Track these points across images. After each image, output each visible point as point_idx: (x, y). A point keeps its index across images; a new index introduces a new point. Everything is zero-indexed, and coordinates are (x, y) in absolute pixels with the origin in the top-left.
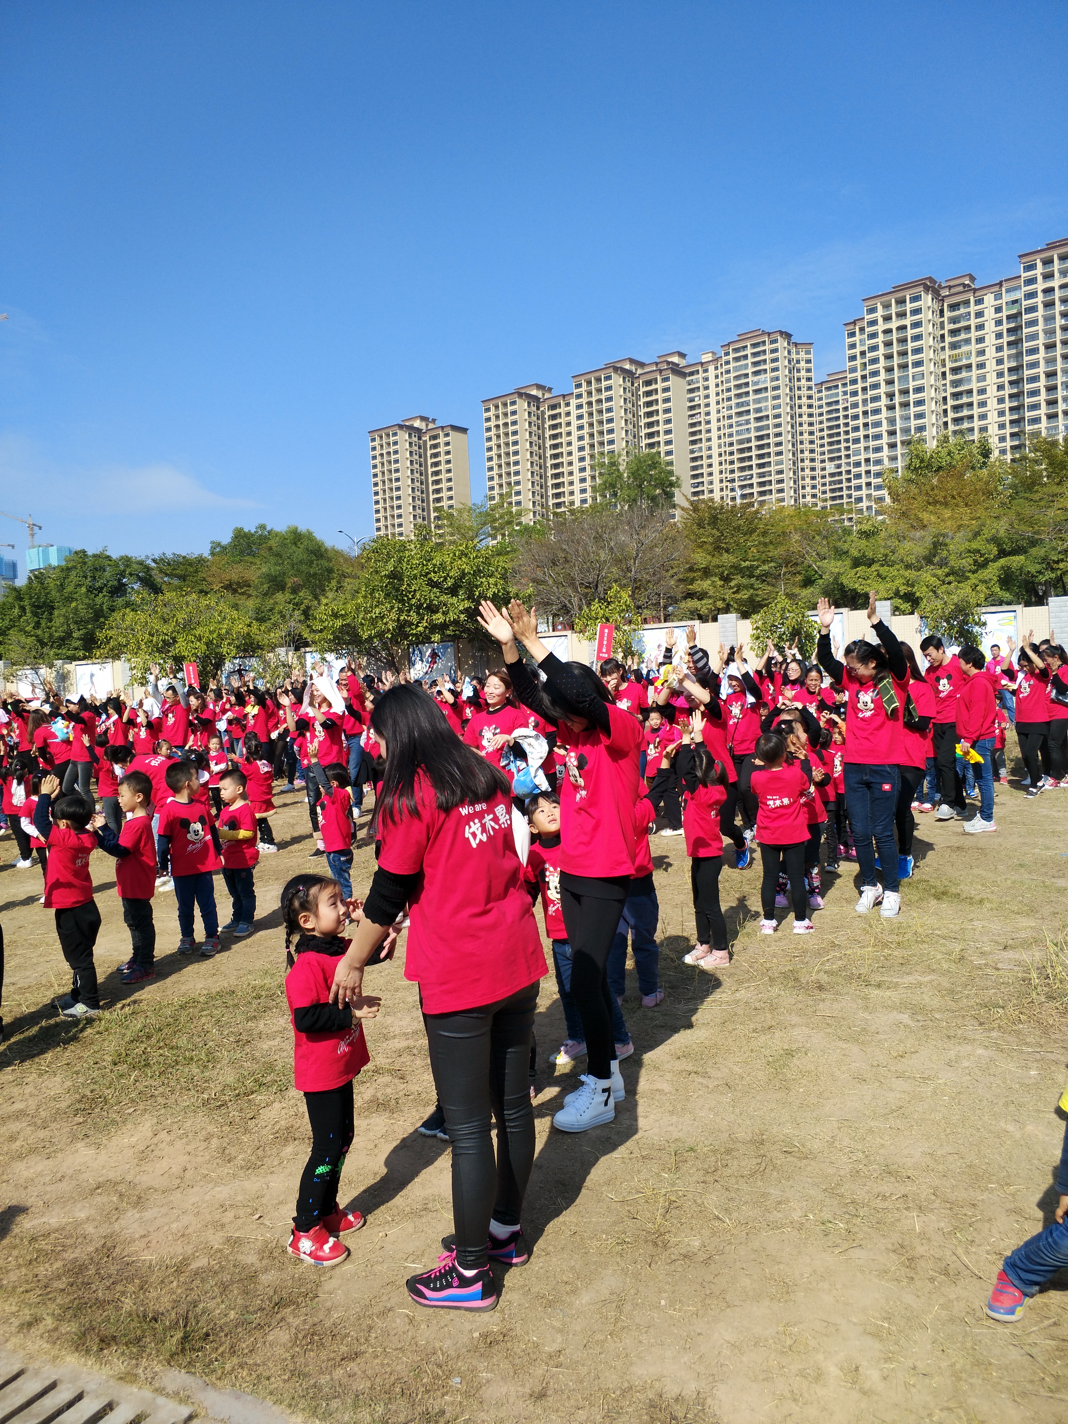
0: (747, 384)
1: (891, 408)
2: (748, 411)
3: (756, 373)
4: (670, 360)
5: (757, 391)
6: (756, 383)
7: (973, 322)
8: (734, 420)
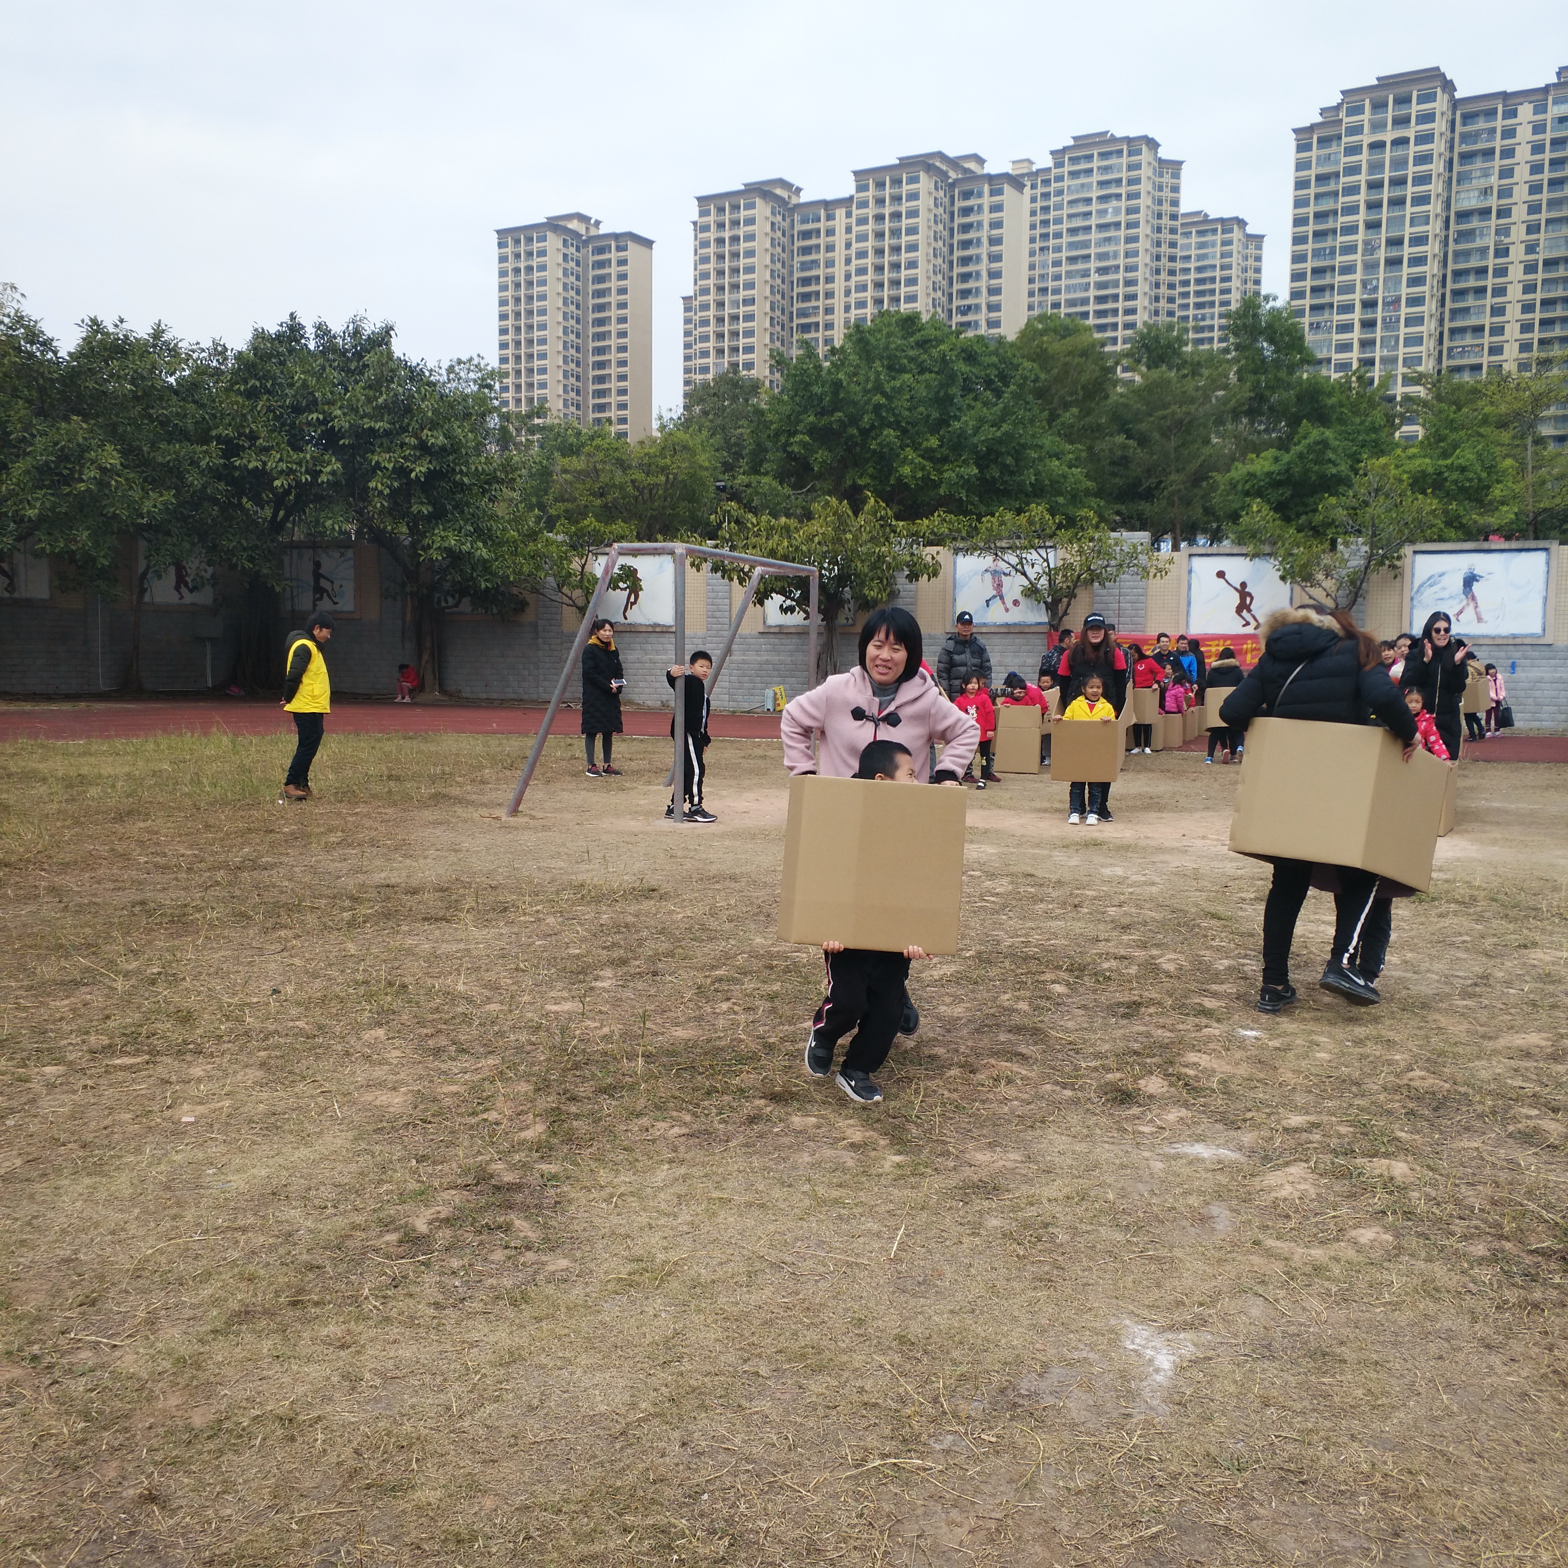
0: (1088, 215)
1: (1371, 265)
2: (1087, 257)
3: (1103, 199)
4: (966, 165)
5: (1101, 227)
6: (1102, 214)
7: (1498, 143)
8: (1064, 268)
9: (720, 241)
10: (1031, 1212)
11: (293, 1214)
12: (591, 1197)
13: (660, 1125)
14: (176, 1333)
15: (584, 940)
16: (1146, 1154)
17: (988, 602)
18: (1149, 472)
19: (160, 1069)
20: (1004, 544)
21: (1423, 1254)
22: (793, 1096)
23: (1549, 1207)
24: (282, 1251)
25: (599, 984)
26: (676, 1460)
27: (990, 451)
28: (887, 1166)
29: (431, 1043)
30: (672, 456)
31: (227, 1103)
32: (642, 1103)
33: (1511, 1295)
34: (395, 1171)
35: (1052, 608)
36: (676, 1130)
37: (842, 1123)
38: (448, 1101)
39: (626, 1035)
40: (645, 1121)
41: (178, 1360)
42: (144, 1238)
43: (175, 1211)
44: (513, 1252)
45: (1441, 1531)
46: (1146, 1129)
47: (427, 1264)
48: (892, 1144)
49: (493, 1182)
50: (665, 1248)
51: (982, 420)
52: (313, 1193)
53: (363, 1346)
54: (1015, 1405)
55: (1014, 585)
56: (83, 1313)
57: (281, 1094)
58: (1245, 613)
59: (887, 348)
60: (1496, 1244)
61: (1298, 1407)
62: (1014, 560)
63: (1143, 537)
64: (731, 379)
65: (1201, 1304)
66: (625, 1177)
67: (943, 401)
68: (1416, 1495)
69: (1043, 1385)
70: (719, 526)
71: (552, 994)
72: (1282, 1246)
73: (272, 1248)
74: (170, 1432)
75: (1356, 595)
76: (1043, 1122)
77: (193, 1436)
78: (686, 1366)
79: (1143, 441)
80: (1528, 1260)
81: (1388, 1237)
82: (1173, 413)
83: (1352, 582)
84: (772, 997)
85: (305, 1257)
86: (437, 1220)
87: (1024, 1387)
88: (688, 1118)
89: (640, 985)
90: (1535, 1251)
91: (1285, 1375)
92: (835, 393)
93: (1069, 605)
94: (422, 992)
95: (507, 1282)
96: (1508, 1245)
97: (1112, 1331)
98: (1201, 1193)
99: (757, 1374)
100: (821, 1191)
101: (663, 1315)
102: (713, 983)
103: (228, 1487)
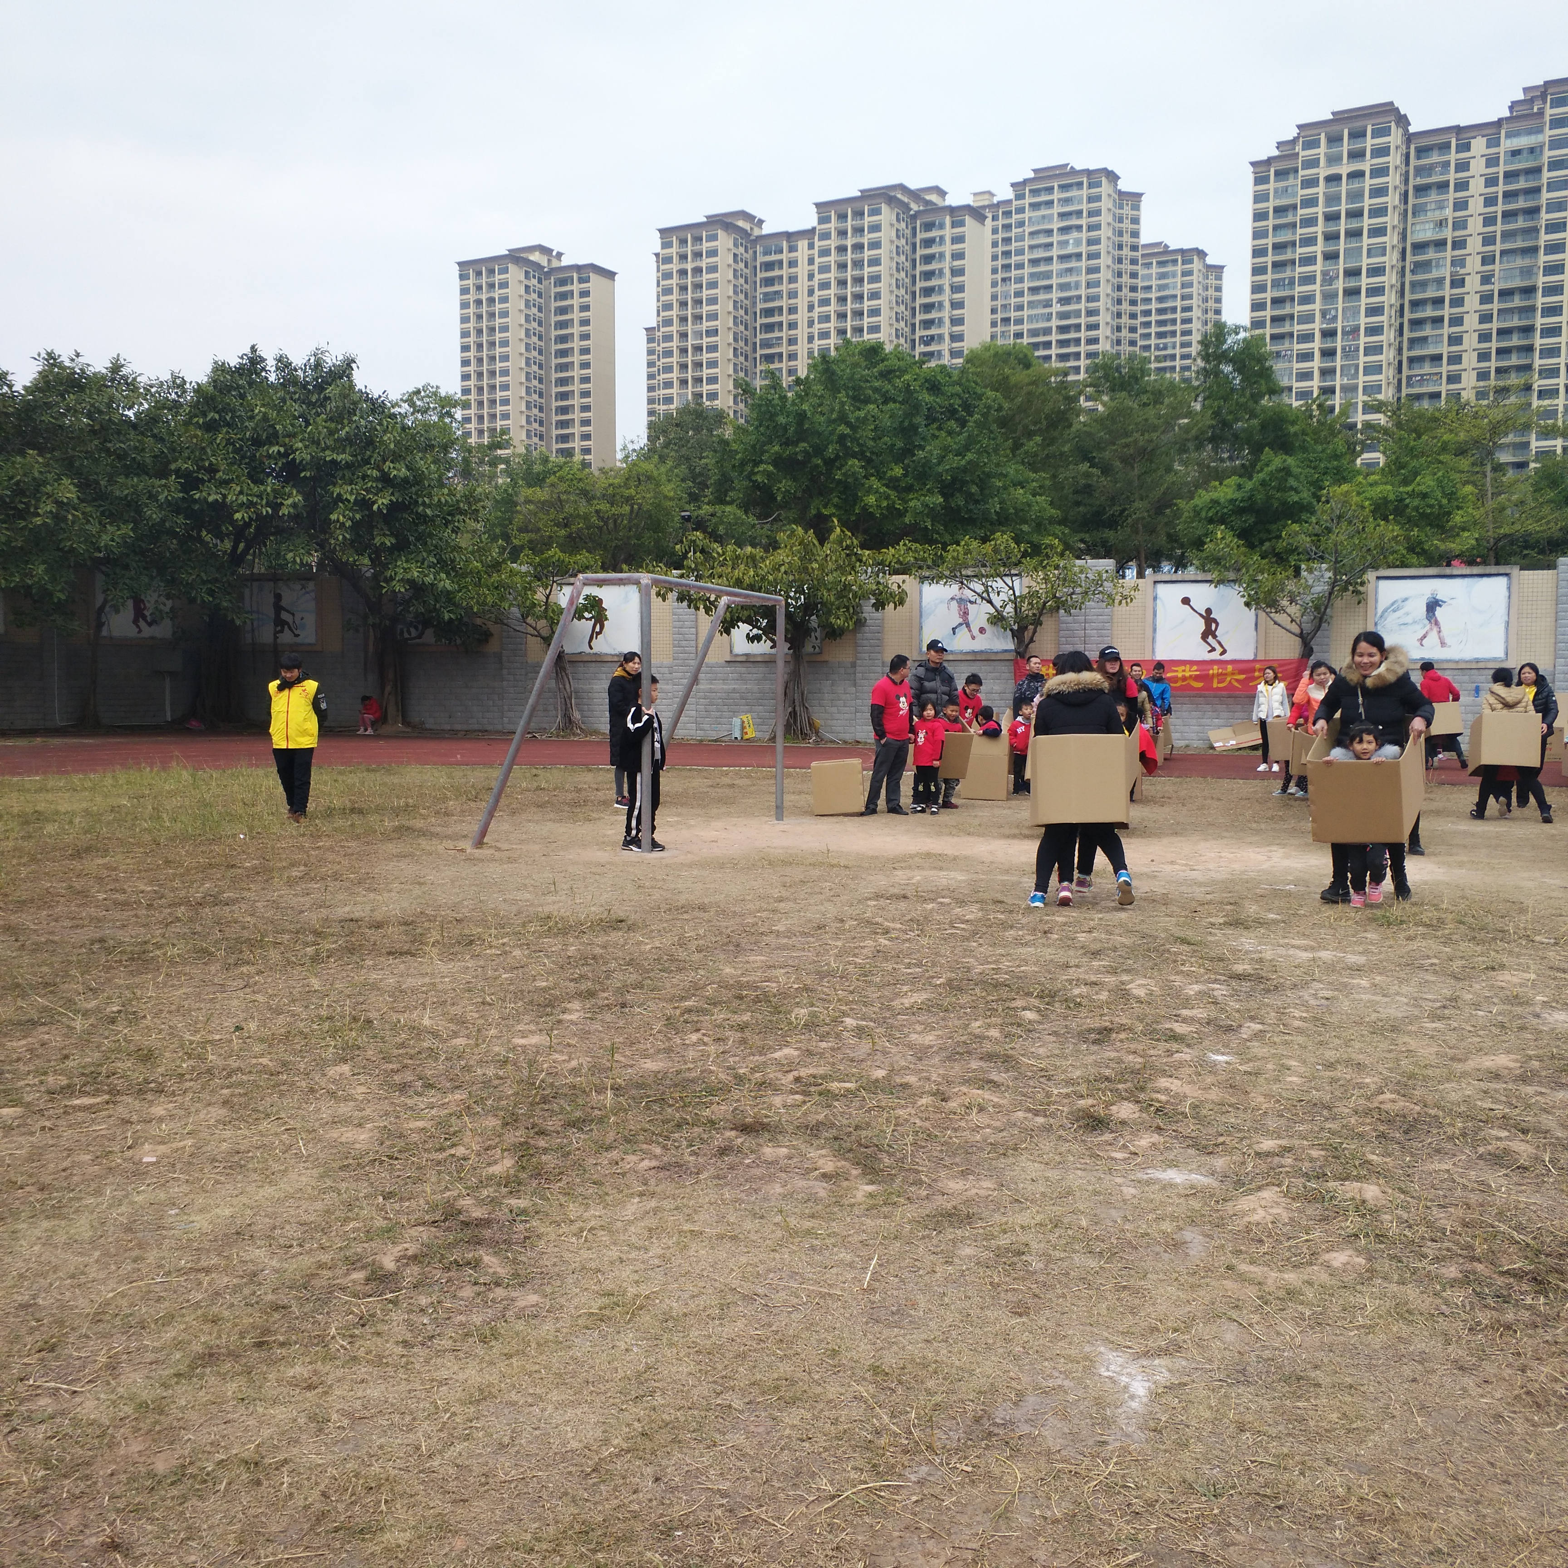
0: (1048, 246)
1: (1330, 295)
2: (1049, 288)
4: (928, 197)
5: (1063, 258)
6: (1064, 245)
7: (1452, 176)
9: (683, 273)
10: (1004, 1241)
11: (258, 1254)
12: (561, 1231)
13: (631, 1158)
14: (138, 1378)
15: (551, 973)
16: (1119, 1180)
17: (954, 629)
18: (1113, 500)
19: (120, 1109)
20: (969, 572)
21: (1396, 1277)
22: (765, 1127)
23: (1520, 1228)
24: (246, 1291)
25: (567, 1017)
26: (649, 1496)
27: (954, 480)
28: (860, 1196)
29: (397, 1078)
30: (637, 487)
31: (189, 1142)
32: (611, 1135)
33: (1484, 1317)
34: (362, 1208)
35: (1018, 635)
36: (646, 1164)
37: (813, 1154)
38: (415, 1137)
39: (595, 1069)
40: (614, 1154)
41: (140, 1405)
42: (104, 1282)
43: (136, 1253)
44: (483, 1289)
45: (1417, 1554)
46: (1119, 1155)
47: (395, 1302)
48: (864, 1174)
49: (462, 1218)
50: (637, 1282)
51: (946, 449)
52: (278, 1232)
53: (330, 1386)
54: (990, 1434)
55: (980, 613)
56: (42, 1360)
57: (247, 1132)
58: (1210, 639)
59: (851, 379)
60: (1468, 1266)
61: (1273, 1431)
62: (979, 588)
63: (1108, 564)
64: (695, 411)
65: (1175, 1330)
66: (596, 1211)
67: (907, 431)
68: (1392, 1519)
69: (1018, 1414)
70: (685, 556)
71: (519, 1027)
72: (1256, 1271)
73: (237, 1289)
74: (132, 1479)
75: (1321, 619)
76: (1015, 1149)
77: (156, 1482)
78: (659, 1400)
79: (1106, 470)
80: (1500, 1281)
81: (1361, 1261)
82: (1136, 441)
83: (1317, 608)
84: (742, 1028)
85: (270, 1297)
86: (404, 1257)
87: (999, 1416)
88: (658, 1151)
89: (608, 1017)
90: (1507, 1272)
91: (1260, 1400)
92: (800, 423)
93: (1035, 632)
94: (387, 1026)
95: (477, 1319)
96: (1479, 1267)
97: (1086, 1358)
98: (1174, 1218)
99: (730, 1406)
100: (793, 1221)
101: (635, 1349)
102: (682, 1014)
103: (192, 1533)
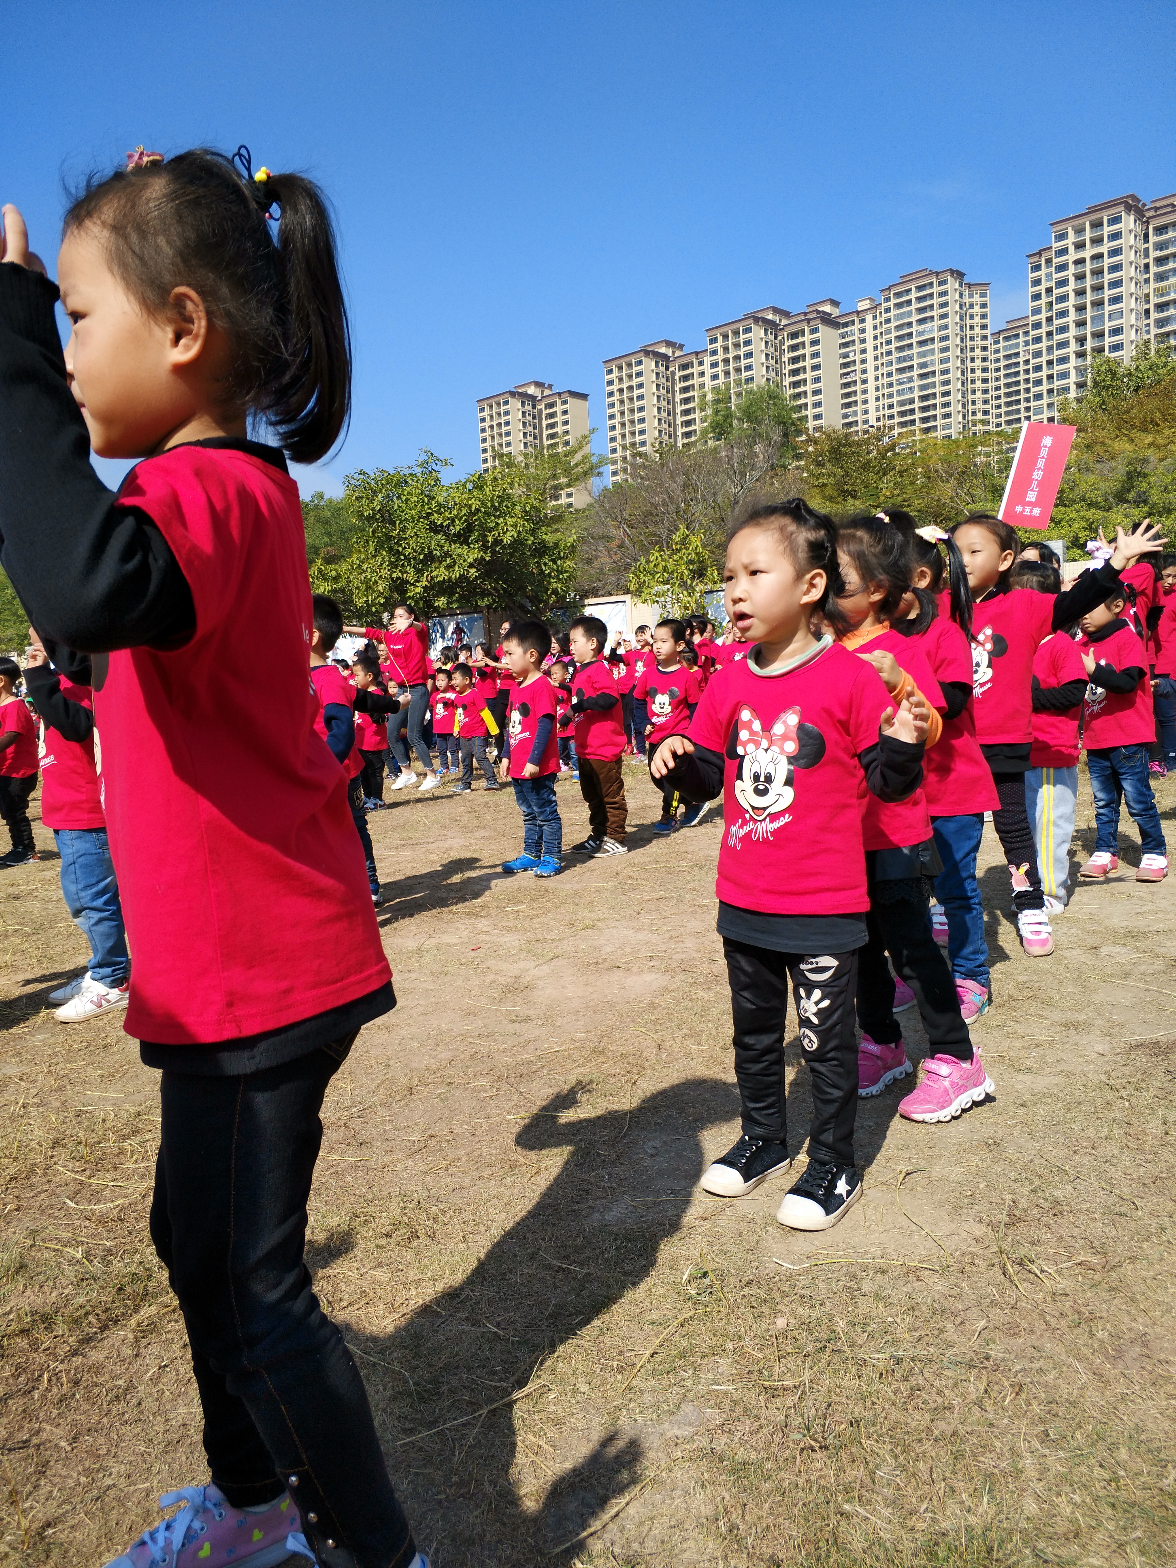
0: (910, 335)
1: (1081, 355)
2: (912, 367)
3: (921, 321)
6: (921, 333)
8: (895, 377)
9: (621, 391)
